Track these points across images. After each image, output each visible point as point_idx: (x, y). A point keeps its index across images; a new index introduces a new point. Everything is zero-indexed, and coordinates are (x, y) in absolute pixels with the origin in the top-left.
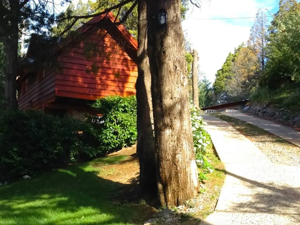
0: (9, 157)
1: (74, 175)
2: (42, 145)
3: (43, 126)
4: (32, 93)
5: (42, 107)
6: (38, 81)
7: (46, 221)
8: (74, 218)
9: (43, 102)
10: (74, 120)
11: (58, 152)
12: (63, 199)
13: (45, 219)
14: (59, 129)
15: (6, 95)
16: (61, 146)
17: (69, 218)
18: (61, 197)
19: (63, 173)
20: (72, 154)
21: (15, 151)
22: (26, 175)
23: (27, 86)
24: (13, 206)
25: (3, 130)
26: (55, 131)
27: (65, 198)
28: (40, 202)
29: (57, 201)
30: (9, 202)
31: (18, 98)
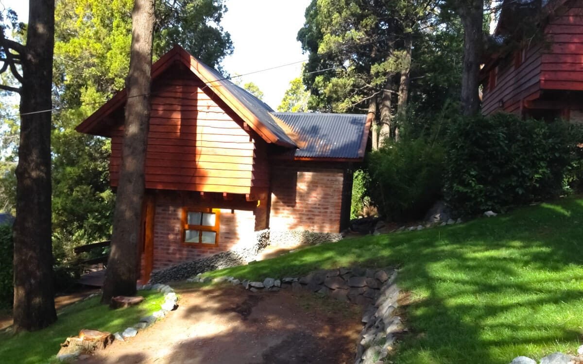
0: (462, 183)
1: (567, 213)
2: (515, 166)
3: (519, 137)
4: (504, 88)
5: (519, 107)
6: (512, 69)
7: (512, 280)
8: (558, 281)
9: (519, 101)
10: (573, 125)
11: (541, 176)
12: (544, 249)
13: (511, 278)
14: (544, 142)
15: (464, 93)
16: (547, 167)
17: (551, 280)
18: (540, 246)
19: (549, 209)
20: (566, 180)
21: (472, 175)
22: (490, 210)
23: (496, 78)
24: (466, 253)
25: (457, 145)
26: (538, 144)
27: (547, 248)
28: (507, 252)
29: (534, 253)
30: (461, 248)
31: (483, 97)
